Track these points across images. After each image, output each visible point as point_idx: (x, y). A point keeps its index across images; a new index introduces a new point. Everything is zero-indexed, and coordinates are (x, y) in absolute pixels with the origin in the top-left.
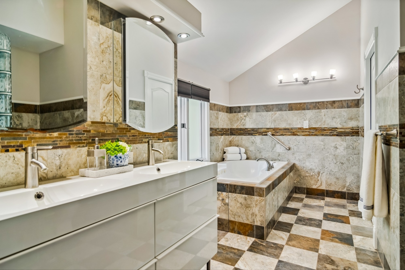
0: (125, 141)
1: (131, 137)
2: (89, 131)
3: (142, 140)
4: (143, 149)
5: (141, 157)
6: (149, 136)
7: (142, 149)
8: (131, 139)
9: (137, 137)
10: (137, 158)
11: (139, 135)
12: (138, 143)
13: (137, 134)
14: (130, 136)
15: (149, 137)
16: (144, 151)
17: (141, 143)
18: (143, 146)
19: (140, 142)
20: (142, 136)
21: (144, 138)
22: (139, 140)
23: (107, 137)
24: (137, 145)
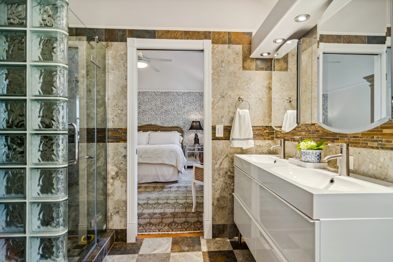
0: (345, 142)
1: (352, 139)
2: (319, 131)
3: (367, 144)
4: (369, 157)
5: (365, 167)
6: (380, 139)
7: (366, 156)
8: (352, 141)
9: (359, 139)
10: (360, 166)
11: (361, 137)
12: (360, 147)
13: (360, 135)
14: (350, 137)
15: (380, 141)
16: (370, 159)
17: (365, 147)
18: (368, 152)
19: (364, 145)
20: (367, 138)
21: (369, 140)
22: (363, 143)
23: (329, 137)
24: (359, 149)
